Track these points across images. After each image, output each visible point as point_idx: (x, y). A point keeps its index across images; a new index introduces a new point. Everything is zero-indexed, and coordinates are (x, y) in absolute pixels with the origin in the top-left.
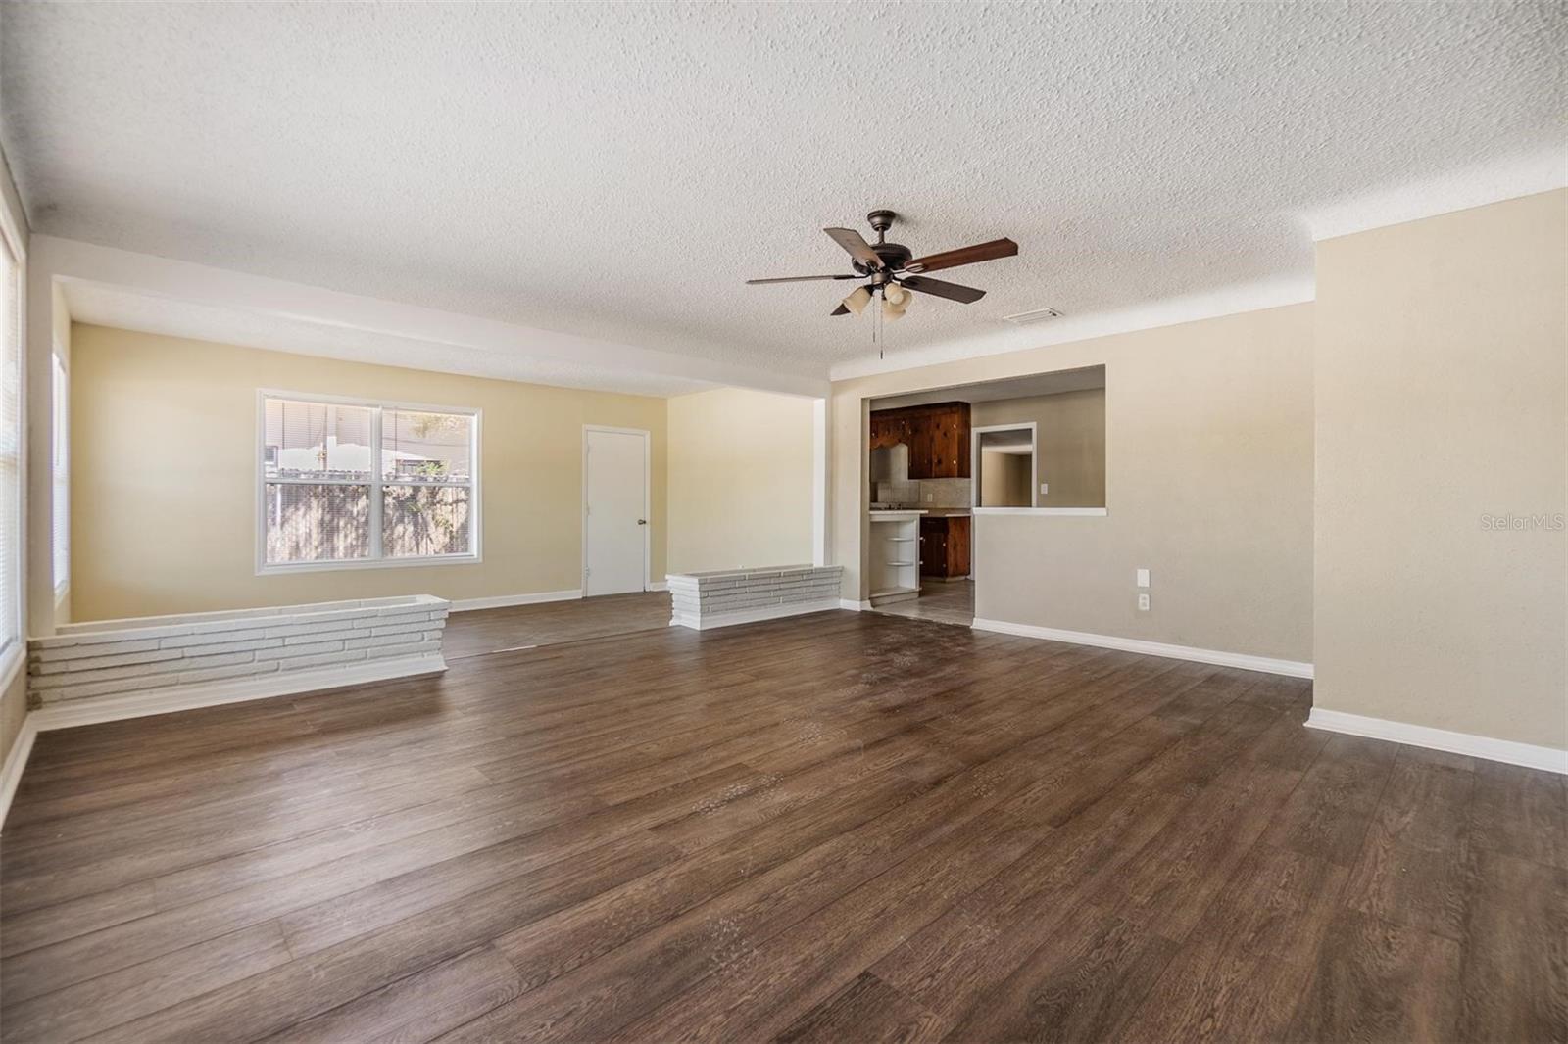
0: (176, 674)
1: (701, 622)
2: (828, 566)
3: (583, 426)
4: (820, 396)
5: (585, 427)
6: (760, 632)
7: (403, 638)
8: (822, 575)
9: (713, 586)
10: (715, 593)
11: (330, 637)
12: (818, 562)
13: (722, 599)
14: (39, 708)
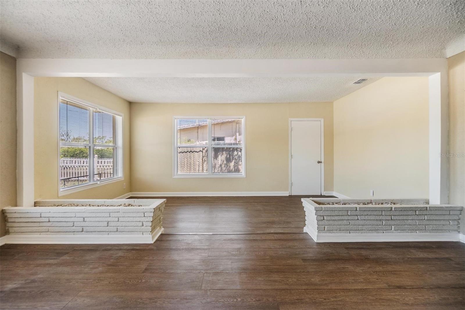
0: (48, 228)
1: (318, 236)
2: (444, 206)
3: (289, 119)
4: (434, 71)
5: (290, 119)
6: (365, 260)
7: (133, 224)
8: (437, 212)
9: (327, 213)
10: (329, 218)
11: (101, 219)
12: (435, 200)
13: (336, 223)
14: (9, 234)
